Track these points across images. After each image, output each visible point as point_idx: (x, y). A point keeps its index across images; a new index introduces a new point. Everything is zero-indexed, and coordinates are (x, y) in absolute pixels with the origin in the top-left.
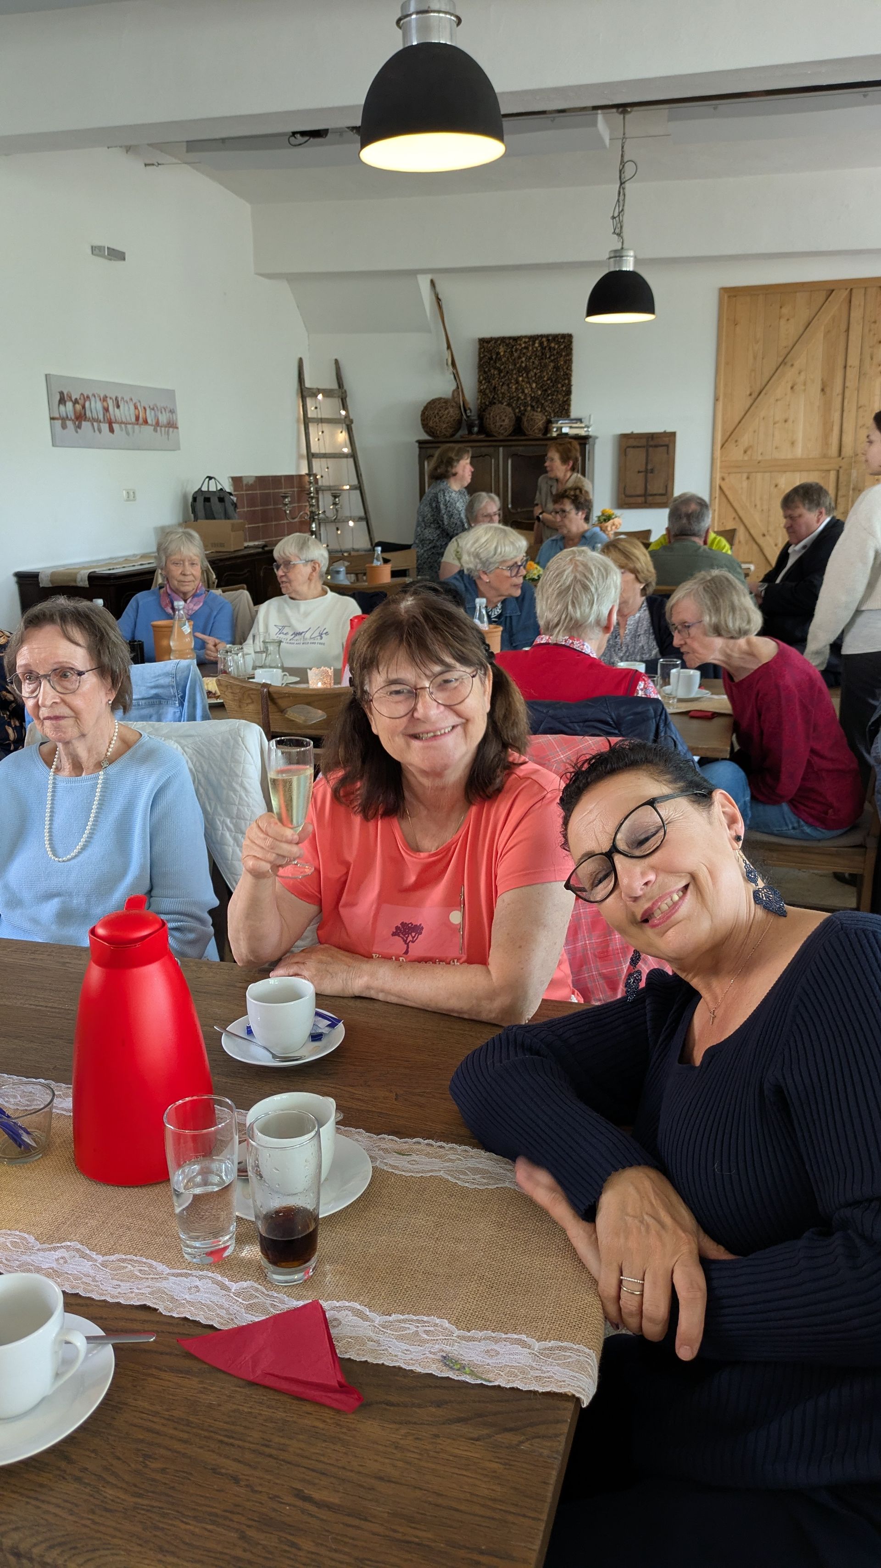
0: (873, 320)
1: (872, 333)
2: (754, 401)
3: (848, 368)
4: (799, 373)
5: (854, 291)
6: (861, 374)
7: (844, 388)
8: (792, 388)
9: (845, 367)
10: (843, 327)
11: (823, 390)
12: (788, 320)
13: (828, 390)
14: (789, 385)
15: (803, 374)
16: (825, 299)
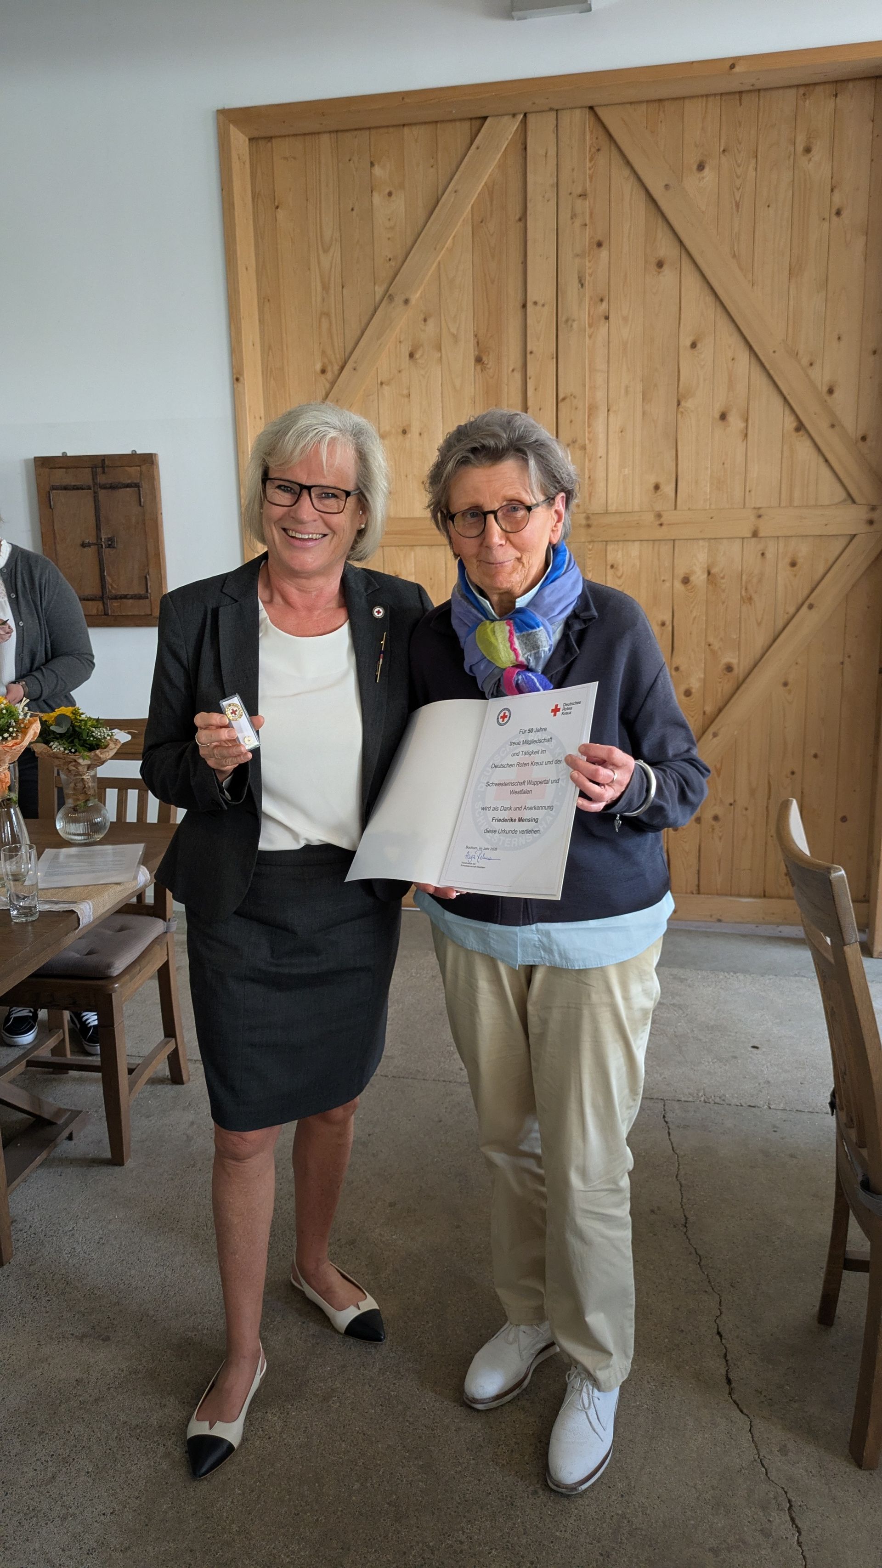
0: (579, 191)
1: (578, 223)
2: (333, 384)
3: (529, 305)
4: (425, 320)
5: (531, 119)
6: (560, 323)
7: (525, 353)
8: (411, 355)
9: (524, 306)
10: (514, 211)
11: (479, 360)
12: (390, 194)
13: (490, 360)
14: (405, 350)
15: (431, 322)
16: (469, 141)
